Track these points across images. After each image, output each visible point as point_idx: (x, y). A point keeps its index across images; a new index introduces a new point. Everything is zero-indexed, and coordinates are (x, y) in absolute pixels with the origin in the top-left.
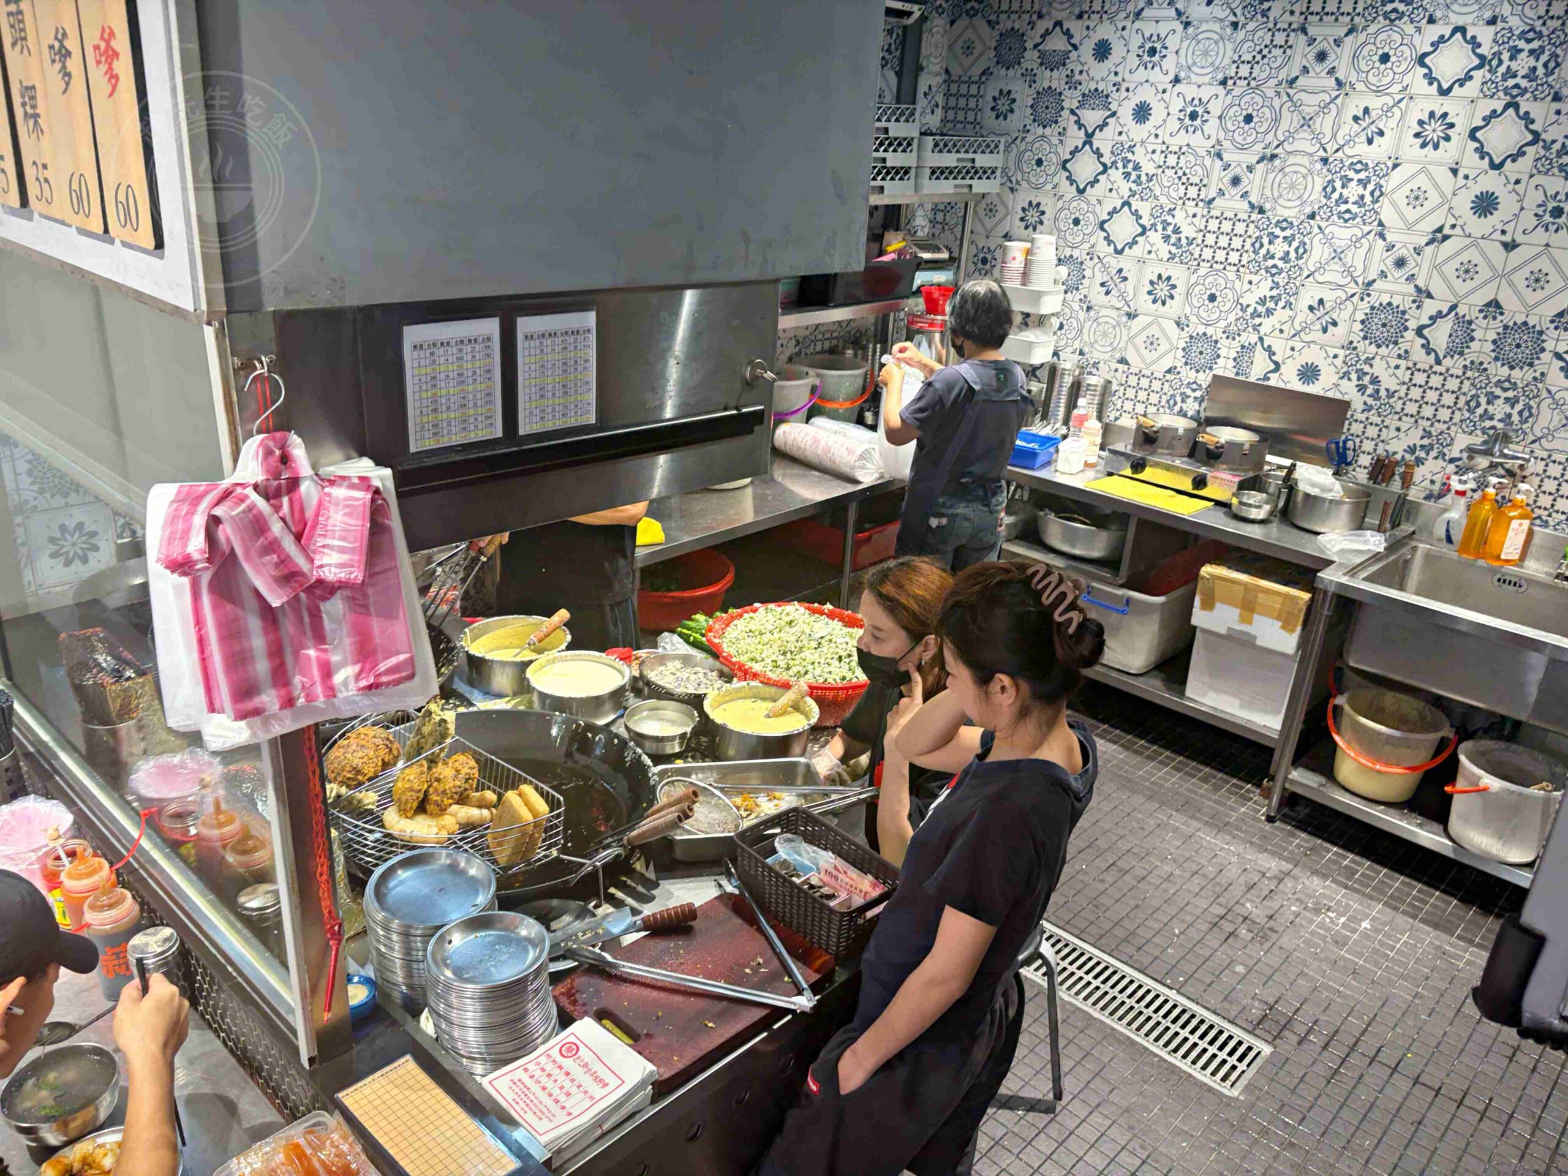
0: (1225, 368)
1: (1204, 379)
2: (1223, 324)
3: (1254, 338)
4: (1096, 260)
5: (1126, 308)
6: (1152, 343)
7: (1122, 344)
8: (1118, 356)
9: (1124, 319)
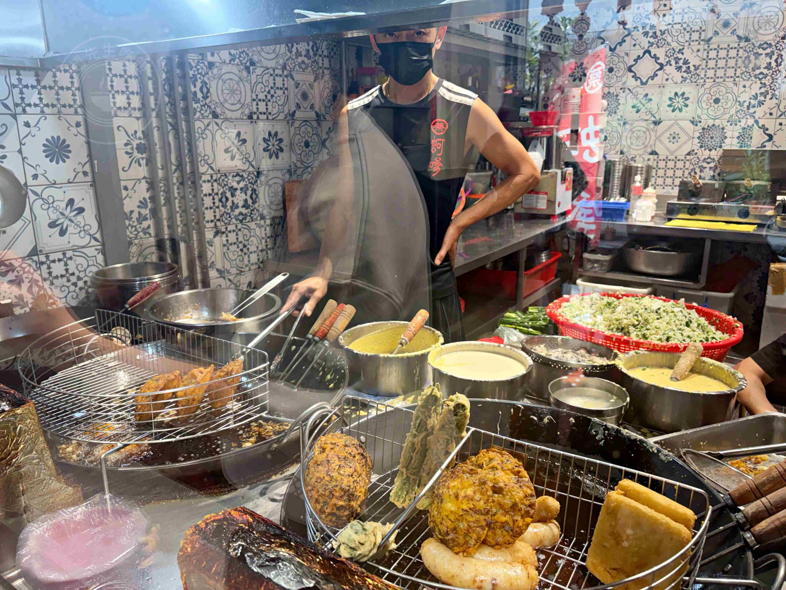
0: (732, 144)
1: (716, 154)
2: (728, 116)
3: (751, 122)
4: (627, 91)
5: (653, 119)
6: (674, 137)
7: (652, 142)
8: (649, 150)
9: (652, 126)
